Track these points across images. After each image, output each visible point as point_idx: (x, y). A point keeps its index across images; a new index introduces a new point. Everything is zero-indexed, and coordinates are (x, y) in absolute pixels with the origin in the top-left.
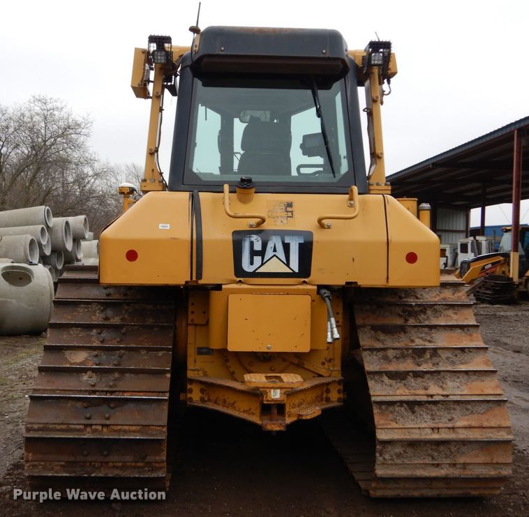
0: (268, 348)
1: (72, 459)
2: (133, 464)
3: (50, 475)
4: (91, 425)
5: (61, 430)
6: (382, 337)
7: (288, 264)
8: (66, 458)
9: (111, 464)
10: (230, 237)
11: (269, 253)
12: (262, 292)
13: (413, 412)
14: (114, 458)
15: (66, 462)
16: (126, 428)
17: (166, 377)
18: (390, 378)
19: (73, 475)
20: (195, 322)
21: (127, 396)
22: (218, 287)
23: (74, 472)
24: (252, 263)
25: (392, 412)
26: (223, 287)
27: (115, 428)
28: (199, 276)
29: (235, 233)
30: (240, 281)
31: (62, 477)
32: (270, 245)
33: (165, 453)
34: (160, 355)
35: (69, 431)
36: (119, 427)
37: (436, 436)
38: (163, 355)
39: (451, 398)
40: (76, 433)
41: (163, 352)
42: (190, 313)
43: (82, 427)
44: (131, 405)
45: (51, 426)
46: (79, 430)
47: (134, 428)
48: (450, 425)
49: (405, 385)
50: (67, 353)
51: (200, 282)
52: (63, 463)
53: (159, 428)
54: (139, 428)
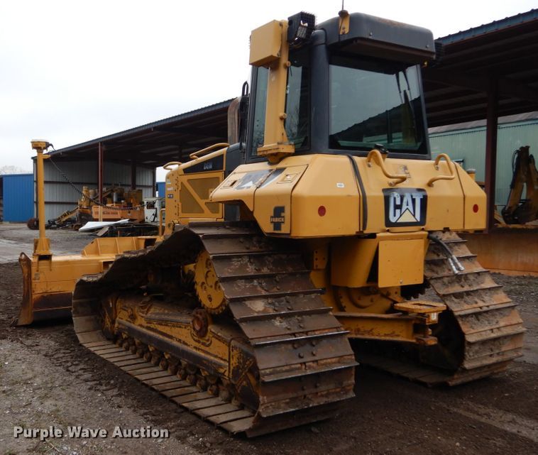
0: (401, 283)
1: (295, 395)
2: (333, 391)
3: (282, 412)
4: (305, 363)
5: (287, 371)
6: (435, 268)
7: (414, 216)
8: (291, 395)
9: (319, 394)
10: (382, 194)
11: (404, 207)
12: (398, 239)
13: (479, 320)
14: (323, 388)
15: (290, 399)
16: (329, 360)
17: (330, 315)
18: (456, 298)
19: (297, 409)
20: (318, 267)
21: (318, 334)
22: (373, 236)
23: (297, 406)
24: (395, 215)
25: (468, 322)
26: (377, 235)
27: (322, 362)
28: (364, 227)
29: (384, 190)
30: (388, 231)
31: (290, 412)
32: (405, 200)
33: (353, 377)
34: (313, 297)
35: (291, 370)
36: (325, 361)
37: (493, 335)
38: (316, 296)
39: (491, 308)
40: (297, 371)
41: (315, 294)
42: (315, 259)
43: (299, 365)
44: (325, 341)
45: (278, 369)
46: (299, 369)
47: (334, 360)
48: (497, 326)
49: (465, 302)
50: (247, 303)
51: (365, 232)
52: (287, 400)
53: (349, 357)
54: (337, 359)
